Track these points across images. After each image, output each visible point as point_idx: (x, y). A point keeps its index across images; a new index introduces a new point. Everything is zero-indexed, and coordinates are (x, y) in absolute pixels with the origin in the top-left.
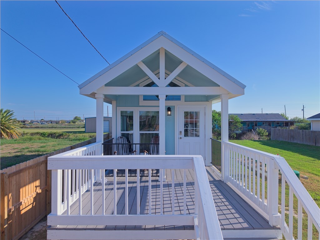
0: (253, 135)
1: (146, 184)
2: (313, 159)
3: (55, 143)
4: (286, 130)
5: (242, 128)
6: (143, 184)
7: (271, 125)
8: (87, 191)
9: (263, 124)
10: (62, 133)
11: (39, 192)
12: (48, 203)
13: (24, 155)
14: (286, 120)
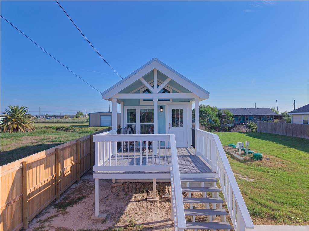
0: (241, 128)
1: (145, 157)
2: (283, 146)
3: (67, 135)
4: (269, 123)
5: (233, 122)
6: (143, 157)
7: (262, 119)
8: (108, 160)
9: (254, 118)
10: (68, 127)
11: (73, 164)
12: (79, 172)
13: (44, 144)
14: (276, 114)
